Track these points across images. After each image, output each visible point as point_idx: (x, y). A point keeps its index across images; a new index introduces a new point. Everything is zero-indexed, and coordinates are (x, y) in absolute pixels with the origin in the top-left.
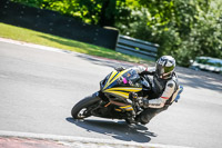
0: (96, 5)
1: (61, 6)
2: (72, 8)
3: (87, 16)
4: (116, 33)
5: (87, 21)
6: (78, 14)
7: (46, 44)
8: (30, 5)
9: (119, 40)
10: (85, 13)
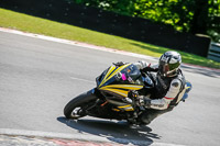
0: (187, 13)
1: (153, 14)
2: (163, 16)
3: (179, 24)
4: (209, 40)
5: (179, 28)
6: (169, 22)
7: (138, 52)
8: (123, 13)
9: (211, 48)
10: (177, 21)
